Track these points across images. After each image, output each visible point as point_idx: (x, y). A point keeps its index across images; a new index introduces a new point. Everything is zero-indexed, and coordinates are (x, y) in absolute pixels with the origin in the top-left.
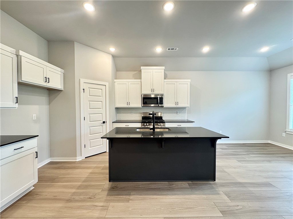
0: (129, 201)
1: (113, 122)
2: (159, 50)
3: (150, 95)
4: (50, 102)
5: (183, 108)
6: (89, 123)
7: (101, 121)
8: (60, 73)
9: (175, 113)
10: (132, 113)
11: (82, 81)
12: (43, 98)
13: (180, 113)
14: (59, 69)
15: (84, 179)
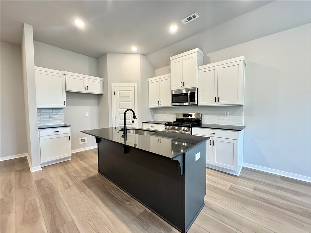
0: (82, 192)
1: (142, 122)
2: (173, 29)
3: (181, 90)
4: (99, 104)
5: (238, 107)
6: (120, 121)
7: (130, 120)
8: (99, 81)
9: (221, 115)
10: (168, 114)
11: (113, 84)
12: (94, 101)
13: (230, 115)
14: (99, 78)
15: (93, 164)
